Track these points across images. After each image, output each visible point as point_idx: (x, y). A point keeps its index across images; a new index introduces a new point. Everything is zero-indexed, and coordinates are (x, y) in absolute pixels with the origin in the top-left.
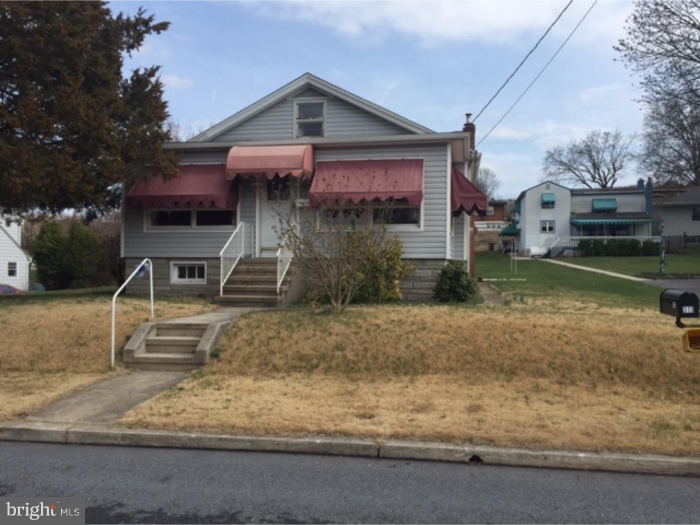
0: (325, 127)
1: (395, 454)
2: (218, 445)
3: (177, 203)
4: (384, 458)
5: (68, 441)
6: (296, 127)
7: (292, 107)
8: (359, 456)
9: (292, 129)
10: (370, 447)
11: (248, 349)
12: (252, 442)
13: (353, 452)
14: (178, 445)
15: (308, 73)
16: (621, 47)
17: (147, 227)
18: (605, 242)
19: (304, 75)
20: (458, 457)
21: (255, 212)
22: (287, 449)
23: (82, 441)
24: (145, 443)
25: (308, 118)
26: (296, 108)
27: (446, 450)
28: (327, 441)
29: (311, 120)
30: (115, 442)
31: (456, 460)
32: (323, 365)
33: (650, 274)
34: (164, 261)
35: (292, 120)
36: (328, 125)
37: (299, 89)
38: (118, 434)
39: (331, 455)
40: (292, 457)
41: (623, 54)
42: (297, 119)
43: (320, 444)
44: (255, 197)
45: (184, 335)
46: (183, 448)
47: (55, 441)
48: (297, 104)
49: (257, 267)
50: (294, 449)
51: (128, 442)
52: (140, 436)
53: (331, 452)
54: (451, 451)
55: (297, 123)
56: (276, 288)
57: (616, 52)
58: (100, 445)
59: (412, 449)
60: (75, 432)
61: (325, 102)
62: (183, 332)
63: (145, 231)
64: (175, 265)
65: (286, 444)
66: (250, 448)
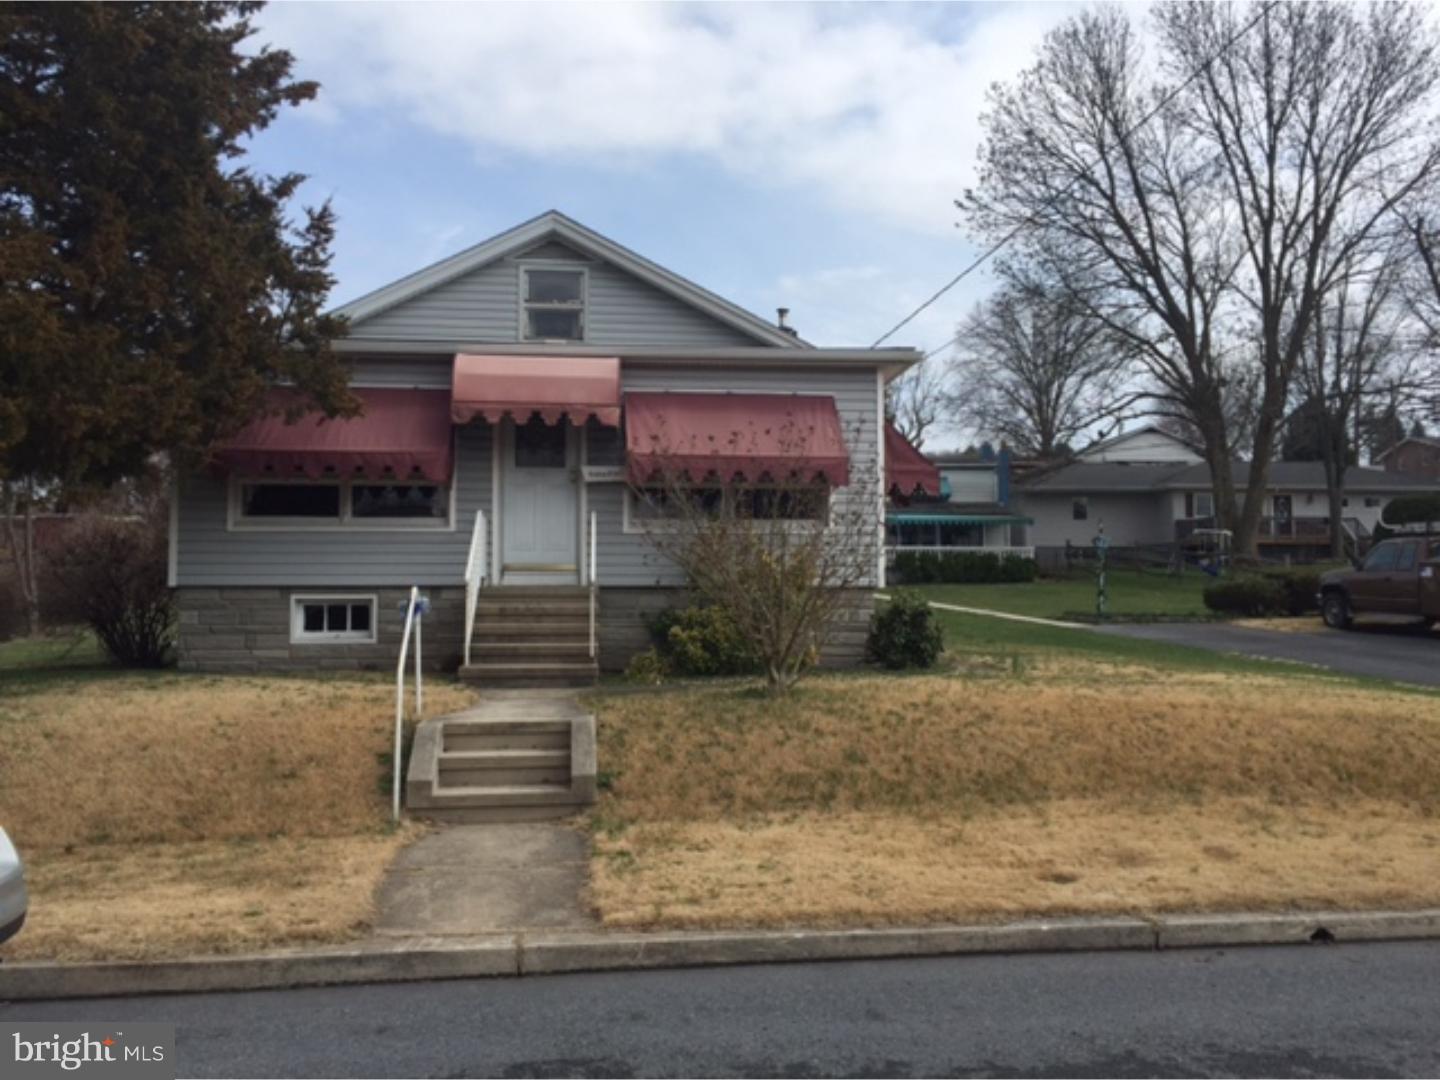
0: (588, 321)
1: (1185, 938)
2: (851, 950)
3: (330, 469)
4: (1168, 948)
5: (524, 970)
6: (524, 317)
7: (517, 276)
8: (1121, 949)
9: (516, 320)
10: (1140, 930)
11: (671, 771)
12: (919, 938)
13: (1112, 943)
14: (770, 957)
15: (554, 212)
16: (967, 203)
17: (234, 519)
18: (940, 557)
19: (545, 215)
20: (1294, 933)
21: (490, 490)
22: (988, 947)
23: (558, 966)
24: (699, 958)
25: (551, 301)
26: (523, 279)
27: (1274, 925)
28: (1059, 925)
29: (556, 305)
30: (632, 963)
31: (1291, 939)
32: (842, 794)
33: (1081, 614)
34: (276, 594)
35: (516, 303)
36: (592, 317)
37: (532, 242)
38: (638, 945)
39: (1069, 951)
40: (1000, 961)
41: (969, 214)
42: (526, 301)
43: (1050, 932)
44: (489, 460)
45: (506, 747)
46: (780, 961)
47: (495, 972)
48: (526, 271)
49: (521, 606)
50: (1000, 945)
51: (660, 959)
52: (687, 945)
53: (1072, 945)
54: (1280, 924)
55: (527, 309)
56: (588, 648)
57: (959, 211)
58: (600, 970)
59: (1215, 927)
60: (539, 949)
61: (586, 270)
62: (501, 740)
63: (230, 527)
64: (299, 601)
65: (986, 937)
66: (915, 951)
